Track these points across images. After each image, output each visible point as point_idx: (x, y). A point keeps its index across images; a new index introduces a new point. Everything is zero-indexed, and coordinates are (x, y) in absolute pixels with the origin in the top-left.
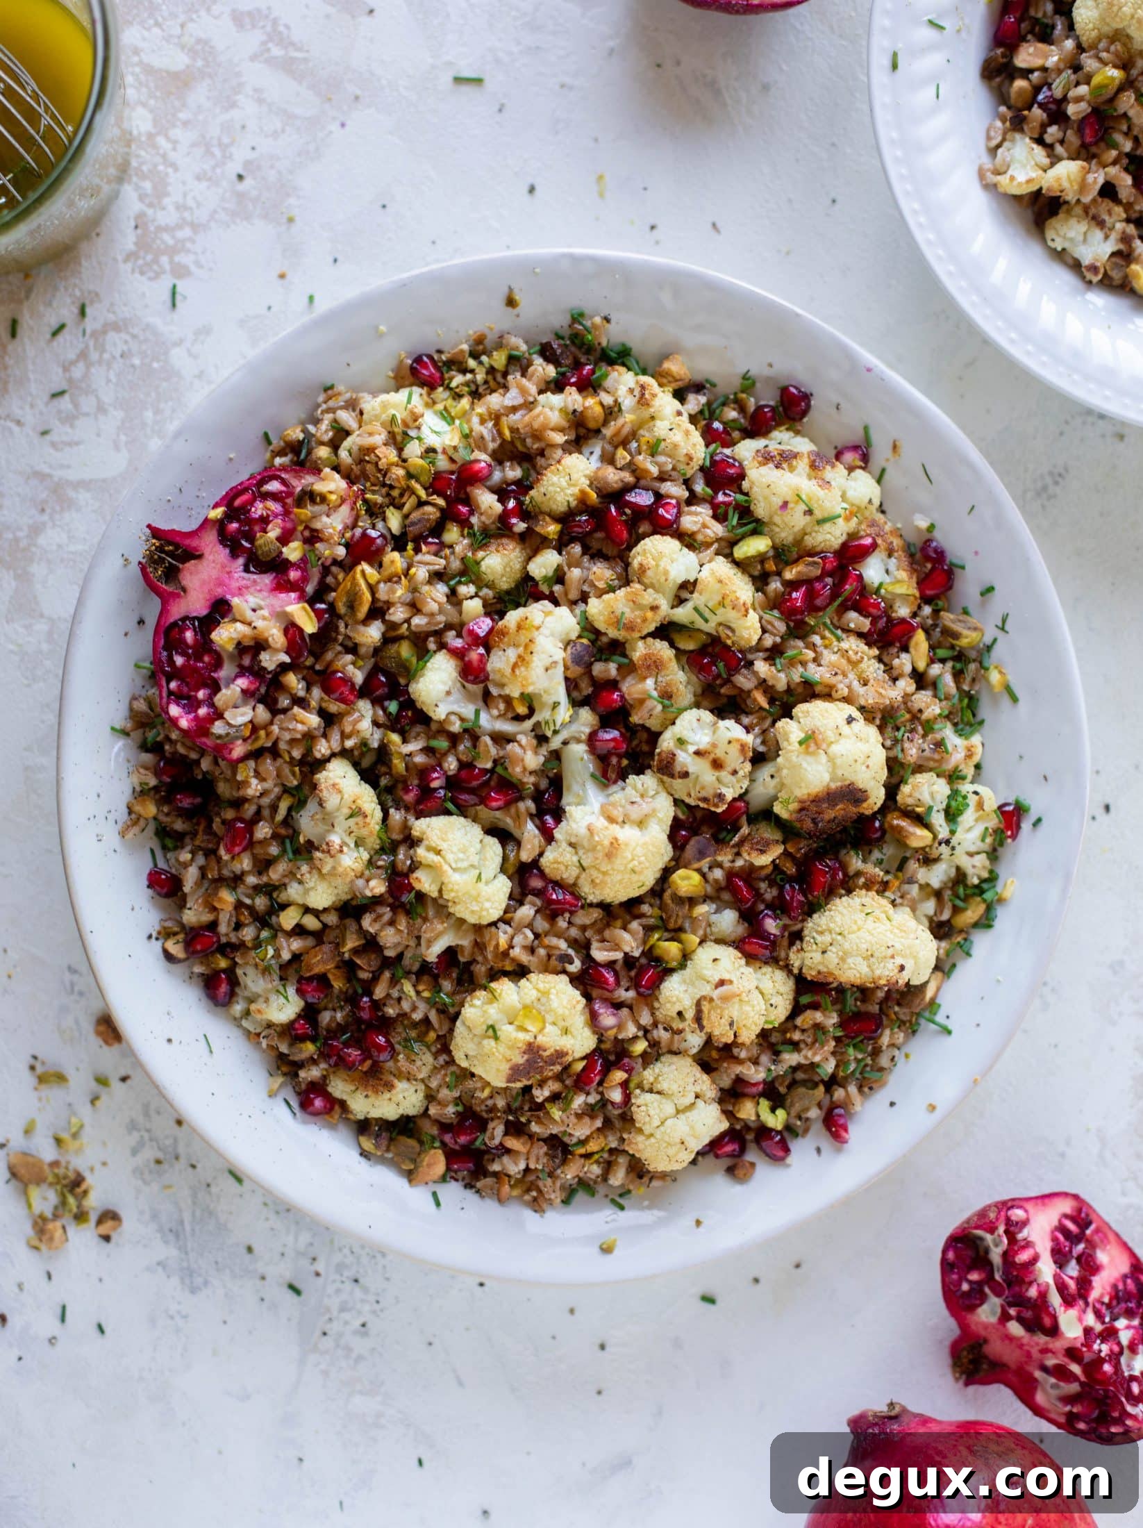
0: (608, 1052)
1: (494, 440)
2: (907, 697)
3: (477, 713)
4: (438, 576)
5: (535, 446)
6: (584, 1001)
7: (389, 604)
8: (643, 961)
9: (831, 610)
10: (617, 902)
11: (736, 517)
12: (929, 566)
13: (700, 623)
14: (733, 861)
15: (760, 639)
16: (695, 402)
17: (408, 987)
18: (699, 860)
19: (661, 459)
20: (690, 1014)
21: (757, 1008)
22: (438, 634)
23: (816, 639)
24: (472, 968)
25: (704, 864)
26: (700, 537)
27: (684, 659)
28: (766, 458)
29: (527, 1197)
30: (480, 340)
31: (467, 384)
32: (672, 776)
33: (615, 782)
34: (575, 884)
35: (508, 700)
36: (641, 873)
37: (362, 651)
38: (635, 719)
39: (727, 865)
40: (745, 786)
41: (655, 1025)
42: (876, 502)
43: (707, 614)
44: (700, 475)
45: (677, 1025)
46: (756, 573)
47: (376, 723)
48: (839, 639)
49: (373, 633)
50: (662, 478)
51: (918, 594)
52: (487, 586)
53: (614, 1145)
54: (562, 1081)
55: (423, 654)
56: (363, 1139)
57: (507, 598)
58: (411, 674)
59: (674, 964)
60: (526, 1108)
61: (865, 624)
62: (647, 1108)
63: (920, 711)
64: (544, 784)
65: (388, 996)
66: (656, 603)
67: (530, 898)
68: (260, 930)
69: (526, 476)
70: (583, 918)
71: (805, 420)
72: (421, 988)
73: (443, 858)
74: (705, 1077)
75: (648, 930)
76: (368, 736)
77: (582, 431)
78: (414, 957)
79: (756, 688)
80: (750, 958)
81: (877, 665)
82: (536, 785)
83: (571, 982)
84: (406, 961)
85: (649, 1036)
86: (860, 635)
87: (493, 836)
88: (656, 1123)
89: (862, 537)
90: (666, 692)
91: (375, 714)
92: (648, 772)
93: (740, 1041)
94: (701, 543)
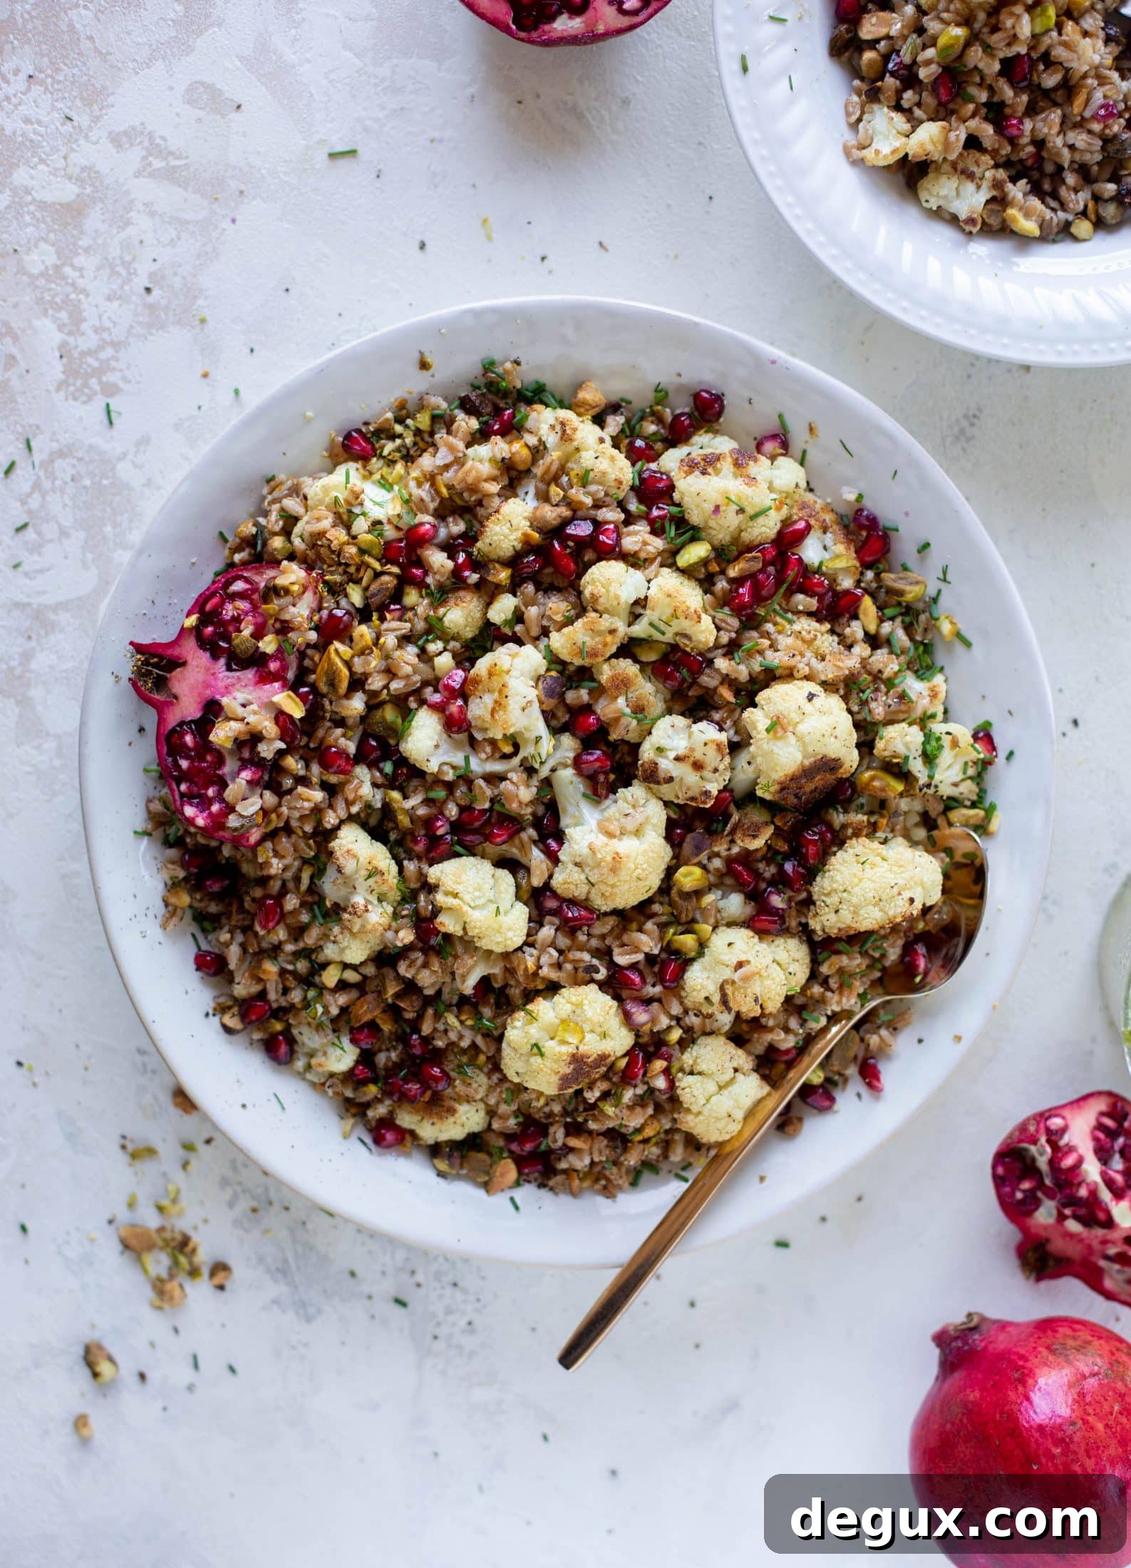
0: (646, 1045)
1: (433, 500)
2: (864, 662)
3: (467, 759)
4: (405, 639)
5: (473, 499)
6: (615, 1004)
7: (366, 676)
8: (664, 956)
9: (778, 597)
10: (630, 907)
11: (674, 528)
12: (864, 533)
13: (657, 636)
14: (729, 849)
15: (717, 637)
16: (615, 423)
17: (452, 1019)
18: (697, 855)
19: (593, 488)
20: (716, 998)
21: (777, 980)
22: (417, 692)
23: (769, 627)
24: (507, 991)
25: (703, 857)
26: (643, 555)
27: (649, 670)
28: (691, 466)
29: (597, 1187)
30: (402, 406)
31: (398, 450)
32: (658, 783)
33: (607, 797)
34: (587, 899)
35: (493, 742)
36: (646, 879)
37: (350, 722)
38: (614, 736)
39: (724, 853)
40: (728, 778)
41: (686, 1012)
42: (803, 484)
43: (662, 626)
44: (632, 494)
45: (706, 1010)
46: (702, 576)
47: (375, 785)
48: (791, 622)
49: (357, 704)
50: (597, 505)
51: (858, 564)
52: (453, 638)
53: (668, 1126)
54: (609, 1079)
55: (407, 714)
56: (436, 1162)
57: (473, 645)
58: (398, 734)
59: (693, 954)
60: (581, 1109)
61: (813, 603)
62: (690, 1088)
63: (880, 671)
64: (541, 810)
65: (435, 1030)
66: (613, 627)
67: (548, 918)
68: (306, 991)
69: (470, 527)
70: (600, 928)
71: (721, 420)
72: (463, 1017)
73: (461, 899)
74: (740, 1052)
75: (663, 927)
76: (370, 798)
77: (514, 474)
78: (452, 992)
79: (722, 683)
80: (762, 933)
81: (831, 638)
82: (534, 814)
83: (601, 989)
84: (445, 996)
85: (682, 1023)
86: (810, 614)
87: (503, 868)
88: (703, 1101)
89: (795, 522)
90: (638, 706)
91: (372, 776)
92: (635, 782)
93: (767, 1012)
94: (646, 560)
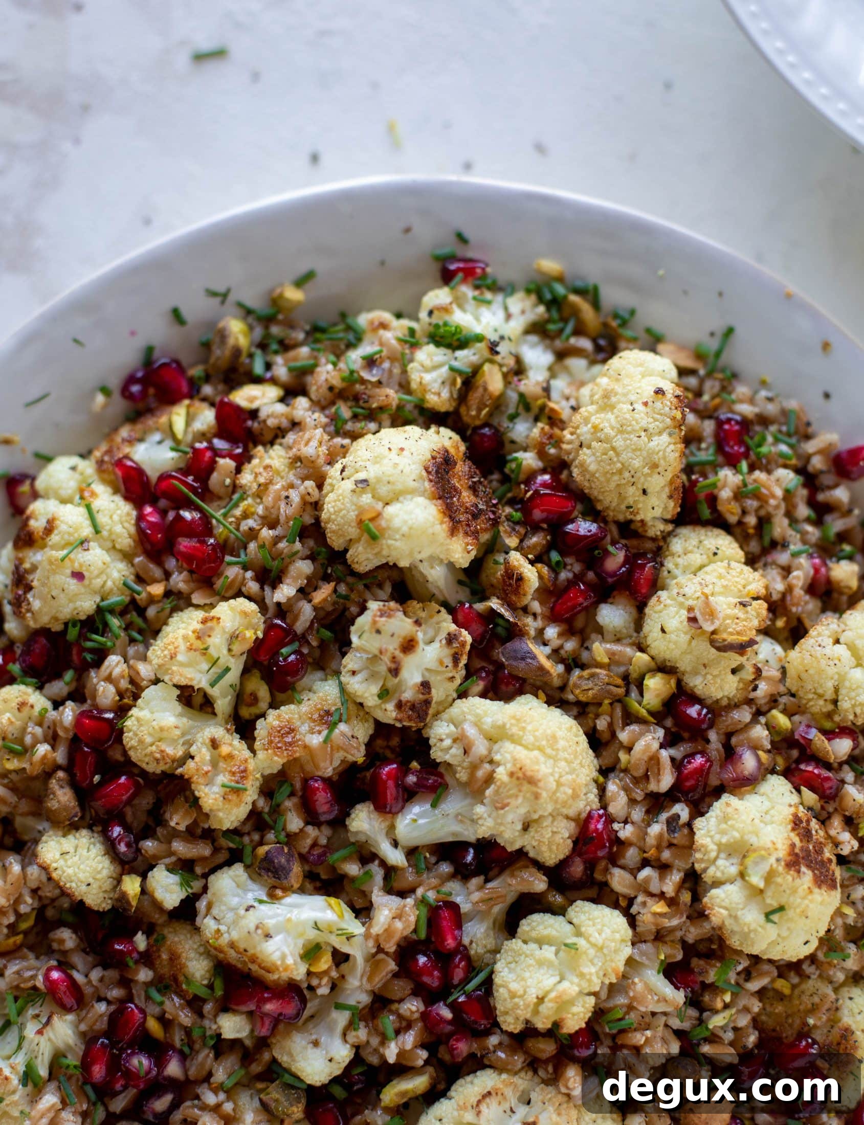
0: (788, 760)
2: (316, 406)
5: (28, 900)
6: (726, 798)
8: (669, 722)
9: (208, 508)
10: (595, 761)
11: (95, 637)
12: (152, 392)
13: (233, 676)
14: (535, 615)
15: (250, 598)
17: (719, 1020)
19: (29, 740)
20: (735, 659)
21: (722, 571)
23: (244, 526)
24: (690, 943)
26: (124, 684)
27: (280, 697)
28: (22, 603)
32: (427, 703)
33: (441, 776)
34: (576, 820)
38: (359, 756)
39: (539, 623)
40: (437, 607)
41: (750, 702)
42: (77, 461)
43: (218, 669)
44: (47, 689)
45: (748, 674)
48: (244, 497)
50: (52, 737)
51: (186, 402)
54: (830, 816)
59: (673, 682)
61: (225, 464)
63: (332, 388)
64: (449, 867)
65: (732, 1044)
66: (209, 742)
67: (598, 876)
70: (618, 804)
72: (719, 1005)
73: (547, 993)
74: (811, 633)
75: (629, 718)
78: (681, 1016)
79: (310, 601)
80: (655, 585)
81: (276, 447)
83: (702, 814)
84: (686, 1026)
85: (764, 709)
86: (239, 469)
87: (517, 926)
89: (118, 476)
90: (322, 718)
92: (425, 733)
93: (763, 592)
94: (132, 681)
